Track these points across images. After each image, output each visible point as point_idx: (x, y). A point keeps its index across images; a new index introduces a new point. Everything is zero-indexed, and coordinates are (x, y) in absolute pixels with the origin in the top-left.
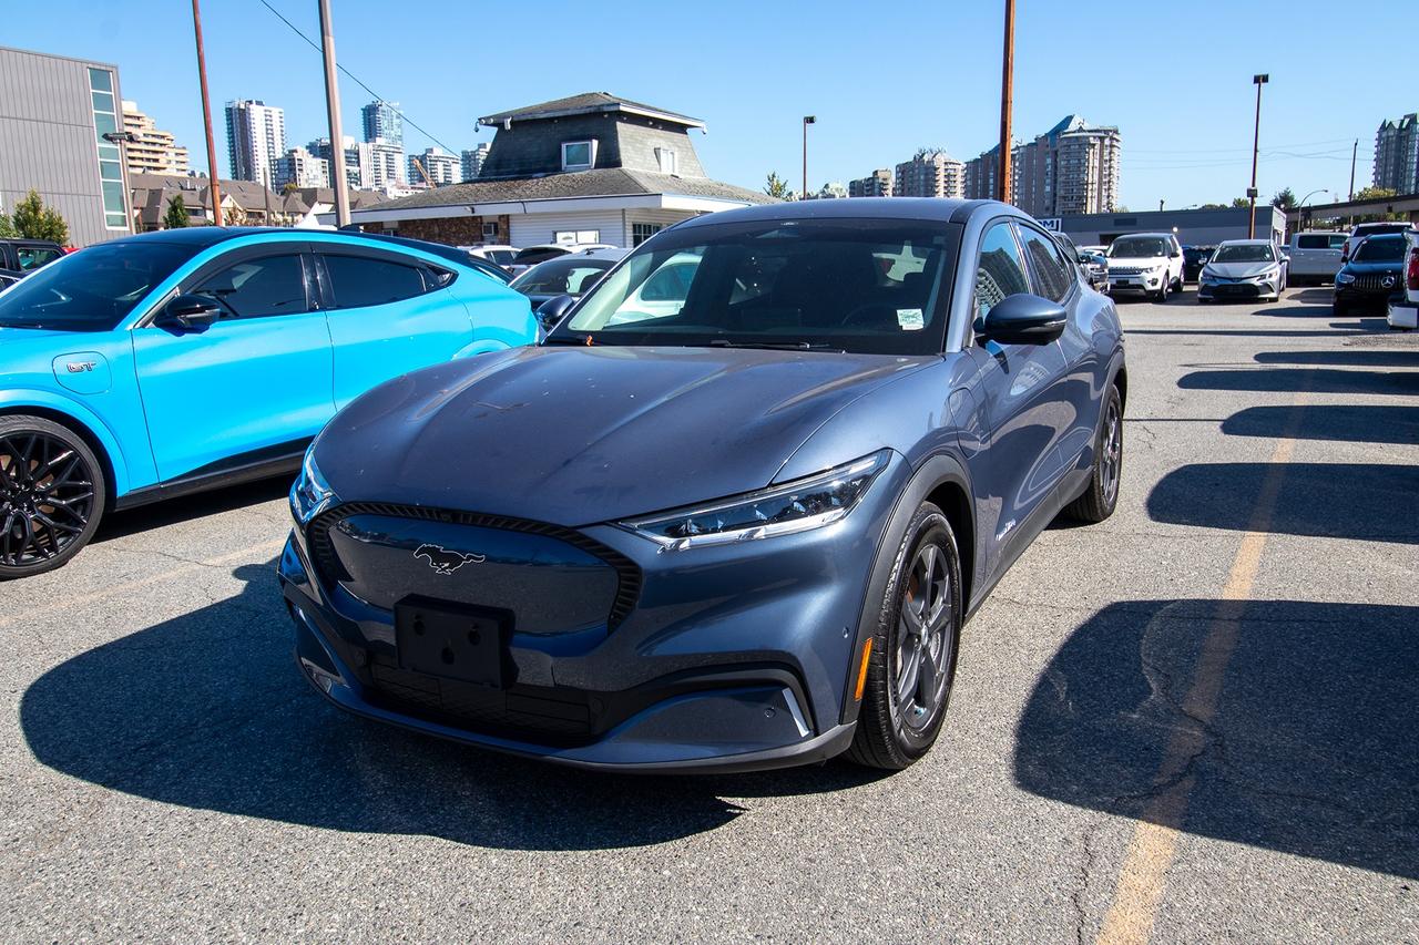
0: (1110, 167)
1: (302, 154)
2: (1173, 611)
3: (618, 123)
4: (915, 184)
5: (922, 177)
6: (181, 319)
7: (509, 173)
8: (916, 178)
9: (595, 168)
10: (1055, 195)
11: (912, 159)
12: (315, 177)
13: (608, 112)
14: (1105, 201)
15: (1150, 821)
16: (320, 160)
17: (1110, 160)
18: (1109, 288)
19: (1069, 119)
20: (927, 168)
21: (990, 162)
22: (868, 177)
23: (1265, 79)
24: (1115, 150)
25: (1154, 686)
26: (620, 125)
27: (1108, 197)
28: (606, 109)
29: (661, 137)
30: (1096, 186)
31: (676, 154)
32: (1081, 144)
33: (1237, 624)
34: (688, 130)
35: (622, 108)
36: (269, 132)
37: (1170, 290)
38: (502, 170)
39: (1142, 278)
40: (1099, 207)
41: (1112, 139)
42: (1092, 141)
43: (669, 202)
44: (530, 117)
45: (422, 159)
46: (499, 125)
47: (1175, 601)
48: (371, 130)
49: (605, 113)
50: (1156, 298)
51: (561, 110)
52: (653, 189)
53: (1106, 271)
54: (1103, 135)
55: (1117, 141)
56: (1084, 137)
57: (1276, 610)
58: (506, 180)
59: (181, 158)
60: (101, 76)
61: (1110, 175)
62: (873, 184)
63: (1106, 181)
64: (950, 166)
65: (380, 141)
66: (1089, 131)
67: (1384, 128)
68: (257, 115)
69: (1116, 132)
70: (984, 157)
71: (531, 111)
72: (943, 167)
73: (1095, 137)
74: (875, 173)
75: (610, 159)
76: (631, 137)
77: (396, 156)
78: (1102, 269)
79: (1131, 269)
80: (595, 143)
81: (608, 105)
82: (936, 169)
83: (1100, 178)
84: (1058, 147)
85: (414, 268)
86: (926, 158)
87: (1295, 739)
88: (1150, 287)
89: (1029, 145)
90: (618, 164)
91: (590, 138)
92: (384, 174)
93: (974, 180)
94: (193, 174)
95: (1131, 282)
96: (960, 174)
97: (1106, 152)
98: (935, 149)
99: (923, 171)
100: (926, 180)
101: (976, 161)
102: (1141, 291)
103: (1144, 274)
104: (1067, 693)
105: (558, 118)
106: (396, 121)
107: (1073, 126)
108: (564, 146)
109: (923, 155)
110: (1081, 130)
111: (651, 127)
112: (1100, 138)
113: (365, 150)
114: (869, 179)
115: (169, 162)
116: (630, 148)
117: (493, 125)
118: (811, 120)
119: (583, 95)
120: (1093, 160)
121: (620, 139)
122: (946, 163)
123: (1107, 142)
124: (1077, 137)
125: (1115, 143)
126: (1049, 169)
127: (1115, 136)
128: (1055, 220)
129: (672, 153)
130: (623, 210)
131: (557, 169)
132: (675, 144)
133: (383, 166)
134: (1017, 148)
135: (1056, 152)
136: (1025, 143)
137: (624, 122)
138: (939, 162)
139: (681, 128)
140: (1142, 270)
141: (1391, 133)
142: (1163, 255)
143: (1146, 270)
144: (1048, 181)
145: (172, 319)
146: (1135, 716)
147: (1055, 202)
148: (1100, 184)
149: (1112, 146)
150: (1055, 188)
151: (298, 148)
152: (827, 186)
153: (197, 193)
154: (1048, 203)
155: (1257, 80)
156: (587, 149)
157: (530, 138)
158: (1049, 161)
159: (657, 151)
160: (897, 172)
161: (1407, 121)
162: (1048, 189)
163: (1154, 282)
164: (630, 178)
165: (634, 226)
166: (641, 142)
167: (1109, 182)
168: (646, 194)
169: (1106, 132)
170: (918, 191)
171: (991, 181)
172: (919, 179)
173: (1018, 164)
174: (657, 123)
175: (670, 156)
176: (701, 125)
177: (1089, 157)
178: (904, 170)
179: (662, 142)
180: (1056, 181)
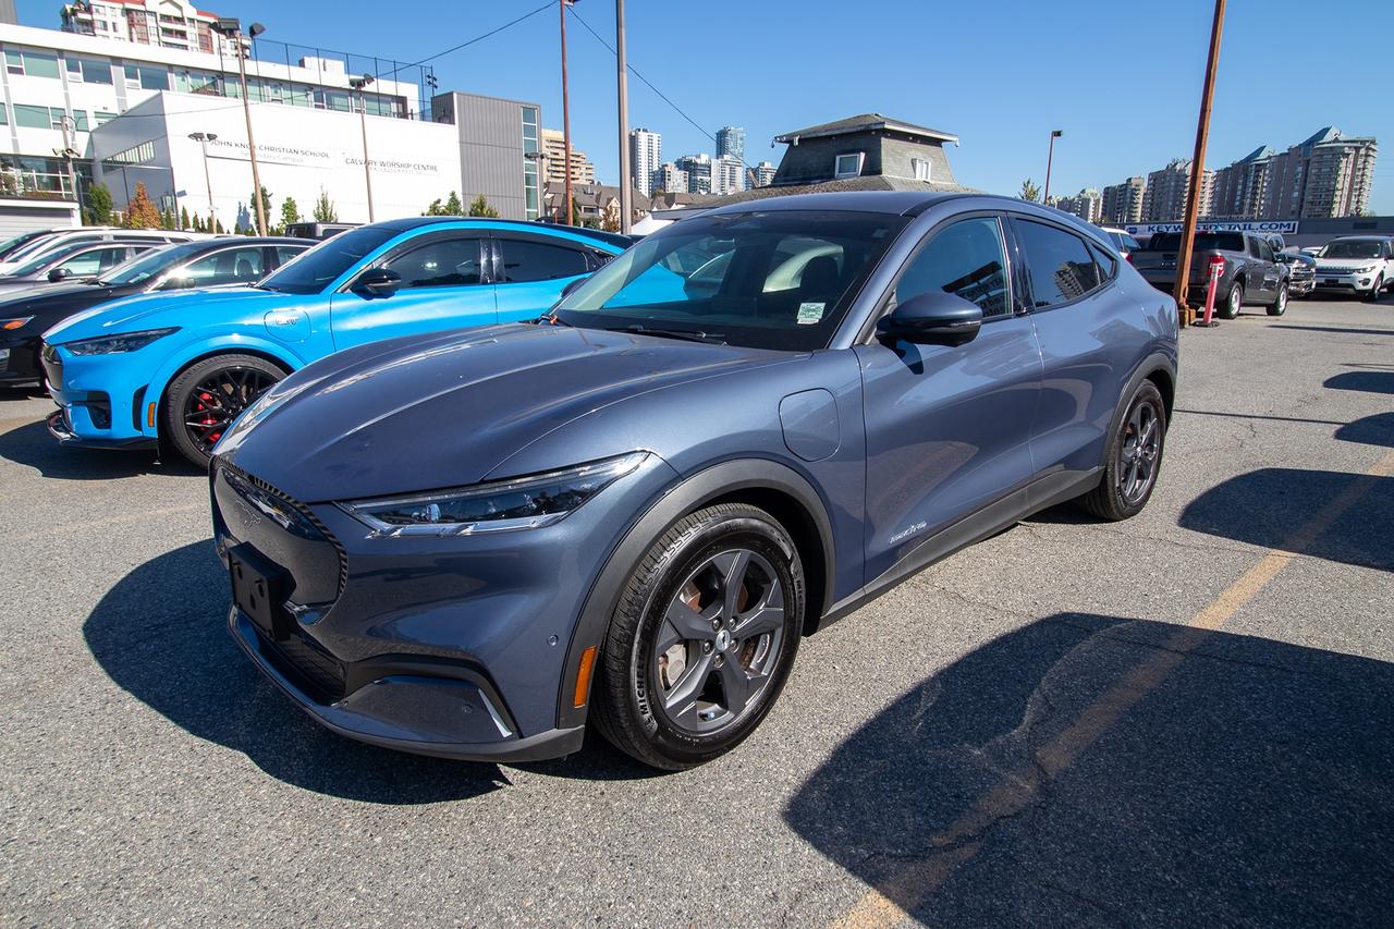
0: (1363, 175)
1: (671, 168)
2: (1121, 631)
3: (883, 139)
4: (1166, 190)
5: (1173, 184)
6: (370, 287)
7: (794, 180)
8: (1167, 184)
9: (862, 173)
10: (1302, 200)
11: (1164, 169)
12: (679, 185)
13: (875, 130)
14: (1353, 207)
15: (887, 894)
16: (683, 172)
17: (1364, 169)
18: (1313, 287)
19: (1326, 131)
20: (1178, 176)
21: (1241, 171)
22: (1122, 183)
24: (1370, 159)
25: (1026, 719)
26: (884, 141)
27: (1358, 202)
28: (873, 127)
29: (919, 150)
30: (1346, 192)
31: (930, 164)
32: (1336, 153)
33: (1181, 658)
34: (943, 144)
35: (886, 126)
36: (650, 152)
37: (1385, 290)
38: (789, 178)
39: (1354, 278)
40: (1346, 212)
41: (1368, 149)
42: (1347, 150)
44: (814, 135)
45: (755, 171)
46: (790, 142)
47: (1130, 620)
48: (721, 149)
49: (873, 130)
50: (1367, 297)
51: (838, 129)
53: (1313, 270)
54: (1359, 145)
55: (1374, 150)
56: (1338, 147)
57: (1241, 647)
58: (790, 185)
59: (589, 171)
60: (529, 113)
61: (1361, 182)
62: (1126, 189)
63: (1356, 187)
65: (726, 157)
66: (1345, 142)
68: (643, 138)
69: (1373, 142)
70: (1236, 166)
71: (815, 130)
73: (1350, 147)
74: (1129, 180)
75: (873, 168)
76: (893, 150)
77: (738, 168)
78: (1308, 268)
79: (1342, 269)
80: (863, 155)
81: (876, 124)
82: (1187, 177)
83: (1351, 185)
84: (1311, 156)
85: (580, 252)
86: (1178, 167)
87: (1139, 818)
88: (1360, 287)
89: (1281, 155)
90: (880, 172)
91: (859, 151)
92: (727, 182)
93: (1223, 186)
94: (593, 182)
95: (1341, 281)
96: (1210, 181)
97: (1360, 161)
98: (1188, 159)
99: (1173, 179)
100: (1176, 186)
101: (1227, 169)
102: (1351, 290)
103: (1355, 274)
104: (927, 711)
105: (836, 136)
106: (739, 142)
107: (1328, 137)
108: (838, 158)
109: (1175, 164)
110: (1336, 140)
111: (911, 141)
112: (1355, 148)
113: (716, 164)
114: (1123, 185)
115: (581, 174)
116: (890, 159)
117: (785, 142)
118: (1058, 134)
119: (858, 117)
120: (1345, 168)
121: (883, 152)
123: (1363, 151)
124: (1332, 148)
125: (1371, 153)
126: (1300, 176)
127: (1373, 146)
128: (1292, 223)
129: (927, 163)
131: (831, 177)
132: (930, 156)
133: (727, 176)
134: (1269, 157)
135: (1308, 161)
136: (1277, 153)
137: (887, 137)
139: (937, 142)
140: (1354, 271)
142: (1379, 257)
143: (1358, 271)
144: (1297, 187)
145: (365, 287)
146: (977, 752)
147: (1301, 206)
148: (1350, 190)
149: (1367, 155)
150: (1303, 194)
151: (669, 163)
152: (1083, 191)
153: (594, 196)
154: (1294, 207)
156: (855, 161)
157: (813, 152)
158: (1300, 169)
159: (913, 162)
160: (1149, 180)
162: (1296, 194)
163: (1366, 282)
164: (888, 183)
166: (901, 154)
167: (1361, 188)
169: (1363, 142)
170: (1168, 197)
171: (1240, 187)
172: (1169, 186)
173: (1267, 172)
174: (916, 138)
175: (925, 165)
176: (955, 139)
177: (1343, 165)
178: (1156, 178)
179: (919, 154)
180: (1305, 187)
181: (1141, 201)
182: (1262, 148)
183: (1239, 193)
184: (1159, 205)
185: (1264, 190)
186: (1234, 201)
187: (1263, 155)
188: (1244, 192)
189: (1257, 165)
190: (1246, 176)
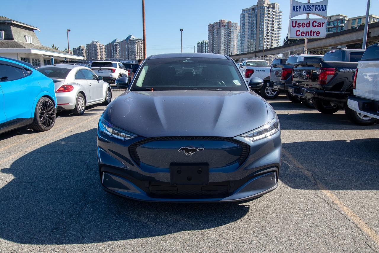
0: (141, 48)
3: (11, 27)
9: (5, 39)
11: (90, 43)
13: (7, 23)
19: (131, 36)
20: (94, 46)
21: (112, 45)
22: (78, 47)
23: (183, 30)
24: (142, 44)
27: (141, 56)
28: (6, 22)
29: (26, 32)
31: (31, 37)
34: (34, 30)
35: (12, 22)
43: (33, 51)
49: (6, 23)
52: (27, 47)
56: (134, 41)
62: (80, 49)
64: (101, 46)
66: (136, 39)
67: (198, 43)
70: (110, 44)
72: (99, 46)
73: (137, 41)
74: (80, 46)
75: (9, 37)
76: (16, 31)
80: (3, 32)
81: (7, 21)
82: (97, 46)
83: (139, 51)
84: (128, 43)
86: (94, 43)
89: (121, 42)
90: (13, 39)
91: (1, 30)
93: (108, 50)
96: (104, 48)
98: (96, 41)
99: (93, 47)
100: (95, 49)
101: (108, 45)
107: (132, 38)
109: (93, 42)
110: (134, 39)
111: (22, 28)
114: (78, 48)
116: (16, 34)
118: (69, 31)
121: (12, 32)
122: (100, 45)
123: (140, 42)
124: (133, 41)
126: (127, 48)
130: (17, 53)
132: (31, 34)
134: (118, 42)
135: (128, 44)
136: (120, 41)
137: (13, 26)
138: (98, 44)
139: (32, 30)
141: (200, 45)
144: (127, 51)
147: (129, 56)
148: (139, 53)
150: (128, 53)
154: (127, 56)
155: (181, 30)
156: (1, 34)
158: (126, 46)
159: (25, 36)
160: (86, 47)
161: (202, 42)
162: (127, 53)
164: (18, 44)
165: (21, 58)
166: (19, 33)
168: (25, 48)
169: (140, 40)
170: (93, 52)
171: (112, 50)
172: (93, 49)
173: (118, 46)
174: (24, 28)
175: (29, 38)
176: (38, 29)
177: (136, 46)
178: (88, 46)
179: (26, 33)
180: (128, 51)
181: (85, 53)
182: (116, 39)
183: (112, 52)
184: (91, 54)
185: (119, 51)
186: (111, 54)
187: (117, 41)
188: (113, 52)
189: (115, 44)
190: (113, 47)
